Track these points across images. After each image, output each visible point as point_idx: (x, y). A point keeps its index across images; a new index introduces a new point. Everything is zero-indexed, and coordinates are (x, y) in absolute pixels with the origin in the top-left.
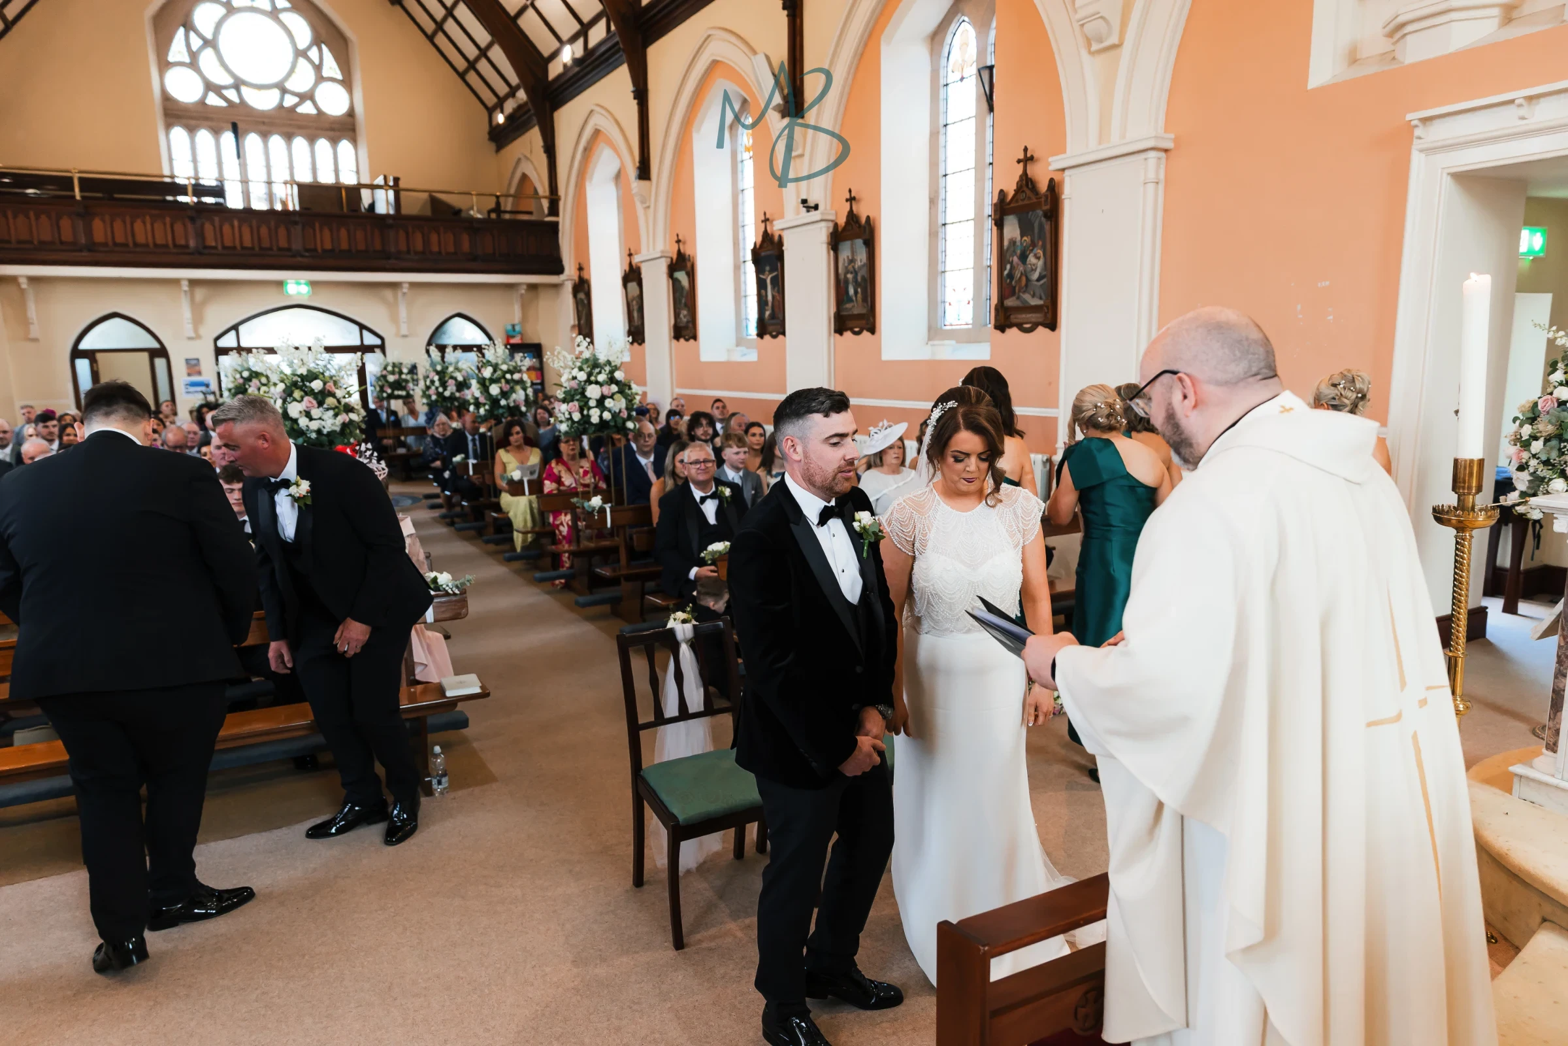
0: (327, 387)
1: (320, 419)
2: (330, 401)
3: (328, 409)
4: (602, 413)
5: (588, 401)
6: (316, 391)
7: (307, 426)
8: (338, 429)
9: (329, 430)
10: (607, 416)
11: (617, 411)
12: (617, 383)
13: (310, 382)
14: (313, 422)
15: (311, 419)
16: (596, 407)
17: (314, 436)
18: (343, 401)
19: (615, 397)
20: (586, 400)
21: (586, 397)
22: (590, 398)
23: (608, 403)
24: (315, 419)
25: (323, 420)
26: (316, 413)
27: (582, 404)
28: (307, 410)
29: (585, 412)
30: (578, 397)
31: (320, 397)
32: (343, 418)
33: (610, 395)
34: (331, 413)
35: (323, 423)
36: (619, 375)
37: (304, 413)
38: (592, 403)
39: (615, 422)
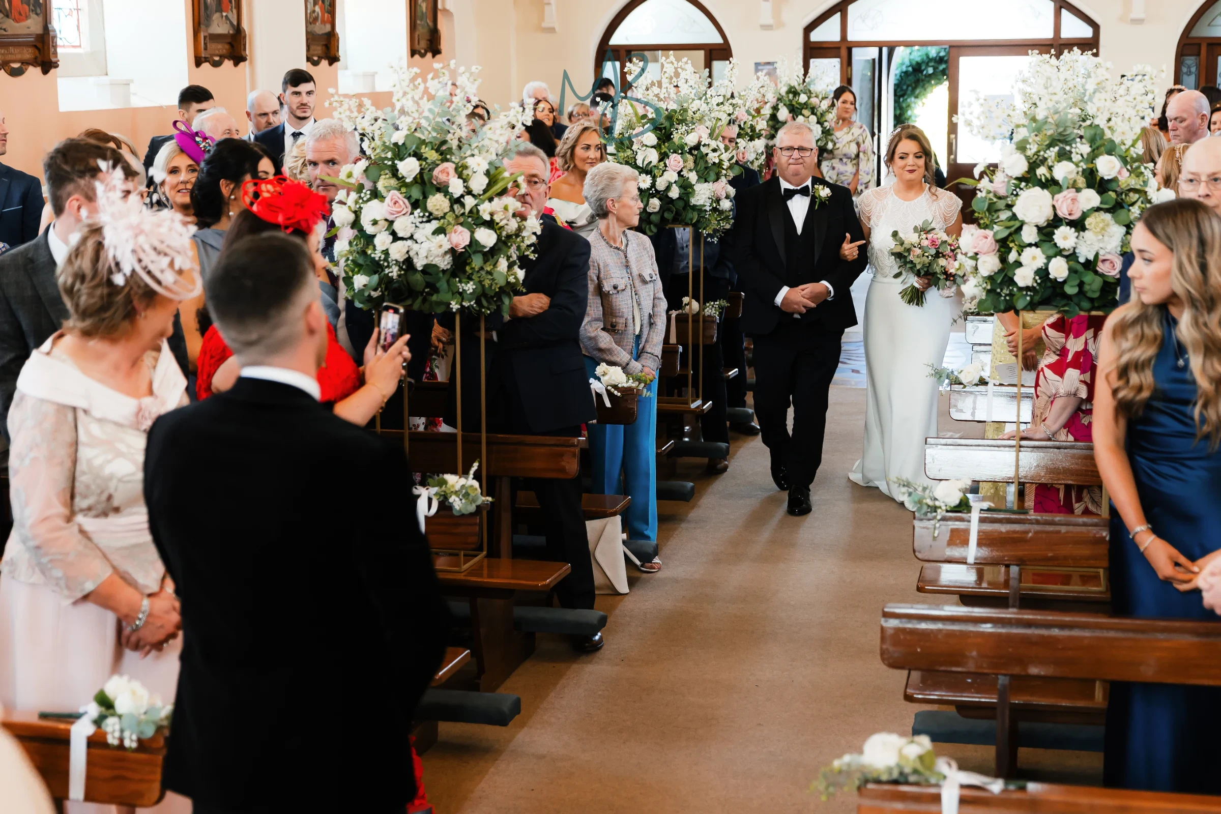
0: (436, 172)
1: (411, 237)
2: (437, 203)
3: (430, 218)
4: (1049, 258)
5: (1020, 228)
6: (408, 180)
7: (386, 253)
8: (445, 263)
9: (425, 262)
10: (1059, 269)
11: (1091, 258)
12: (1101, 185)
13: (401, 159)
14: (400, 243)
15: (396, 238)
16: (1036, 245)
17: (394, 272)
18: (469, 202)
19: (1088, 222)
20: (1017, 224)
21: (1014, 217)
22: (1023, 223)
23: (1064, 237)
24: (402, 239)
25: (417, 242)
26: (403, 226)
27: (1005, 233)
28: (390, 218)
29: (1012, 257)
30: (1004, 215)
31: (416, 193)
32: (460, 238)
33: (1076, 216)
34: (435, 224)
35: (415, 247)
36: (1107, 166)
37: (386, 224)
38: (1029, 235)
39: (1081, 285)
